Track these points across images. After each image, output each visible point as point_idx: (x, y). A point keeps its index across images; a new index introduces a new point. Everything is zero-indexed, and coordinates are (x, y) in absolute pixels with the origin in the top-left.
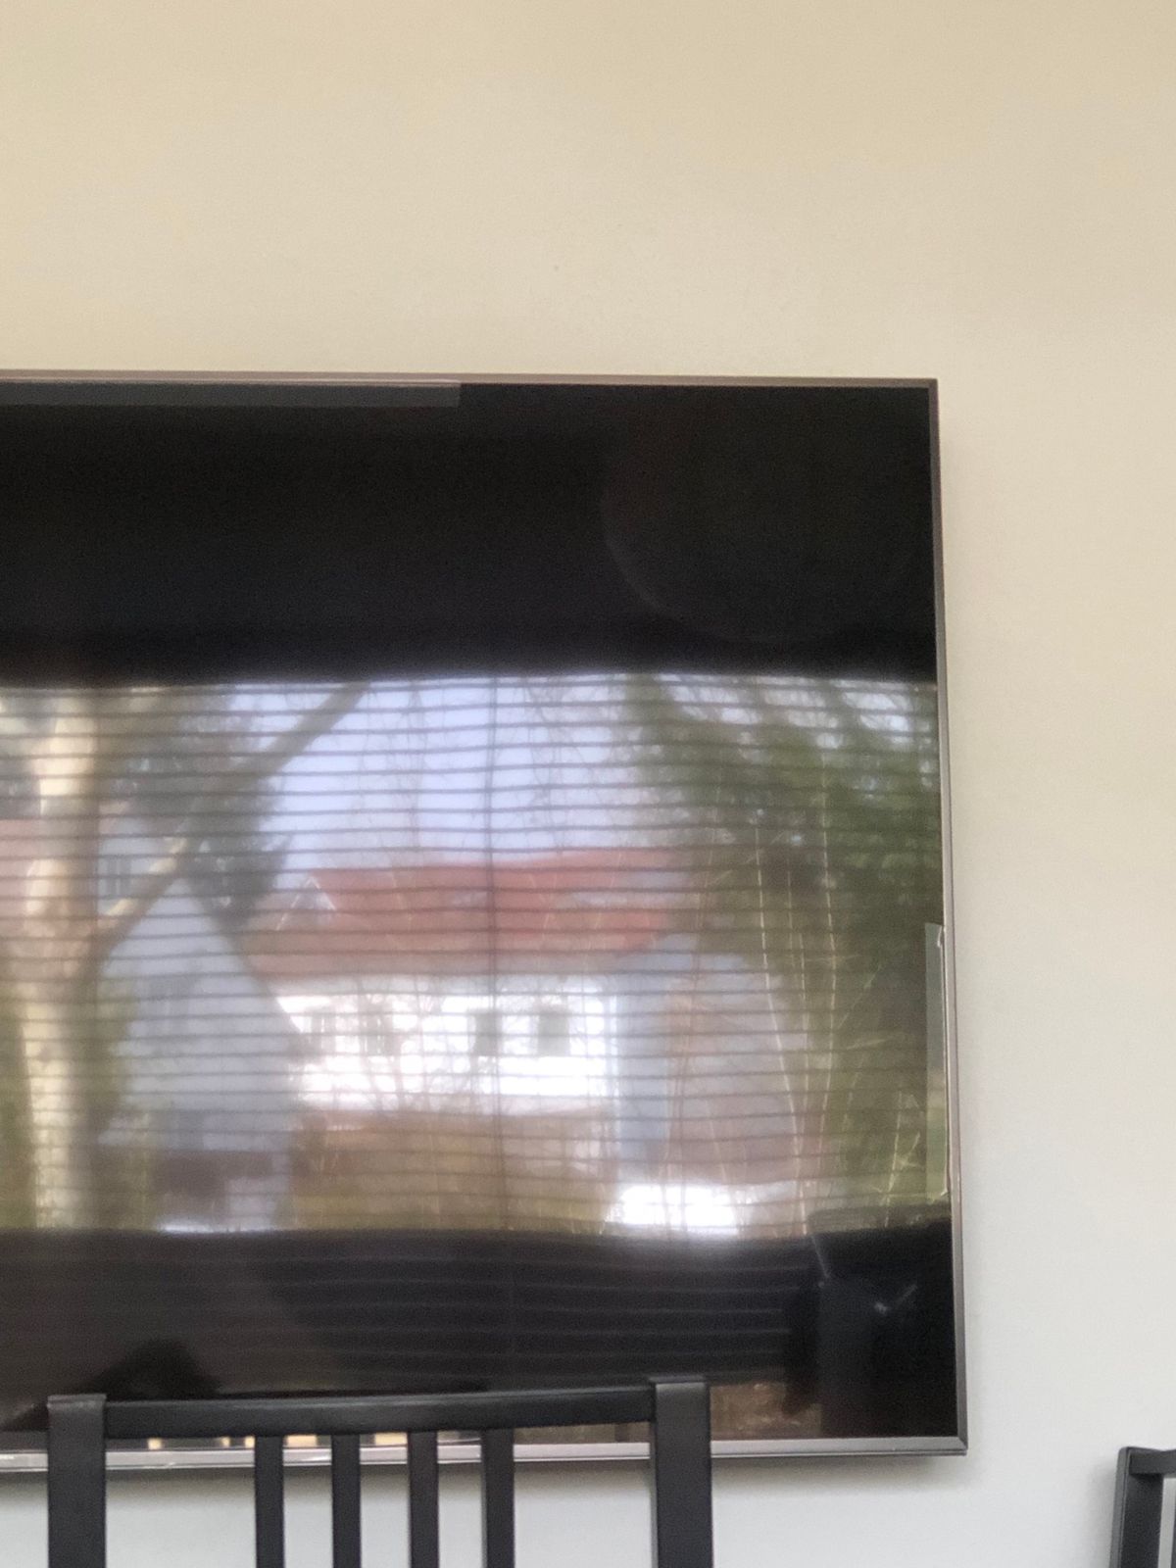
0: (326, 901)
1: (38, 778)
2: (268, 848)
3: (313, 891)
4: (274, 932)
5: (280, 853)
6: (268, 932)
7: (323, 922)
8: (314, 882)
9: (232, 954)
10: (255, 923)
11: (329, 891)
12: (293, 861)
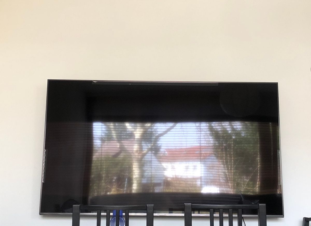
0: (166, 152)
1: (135, 136)
2: (159, 145)
3: (165, 151)
4: (161, 156)
5: (160, 146)
6: (160, 156)
7: (166, 155)
8: (165, 150)
9: (156, 158)
10: (158, 155)
11: (167, 151)
12: (162, 147)
